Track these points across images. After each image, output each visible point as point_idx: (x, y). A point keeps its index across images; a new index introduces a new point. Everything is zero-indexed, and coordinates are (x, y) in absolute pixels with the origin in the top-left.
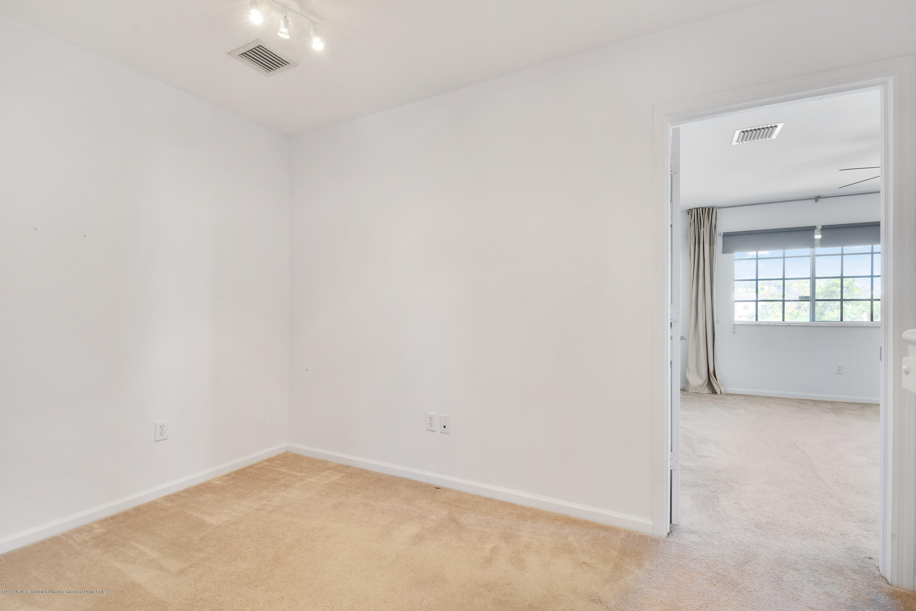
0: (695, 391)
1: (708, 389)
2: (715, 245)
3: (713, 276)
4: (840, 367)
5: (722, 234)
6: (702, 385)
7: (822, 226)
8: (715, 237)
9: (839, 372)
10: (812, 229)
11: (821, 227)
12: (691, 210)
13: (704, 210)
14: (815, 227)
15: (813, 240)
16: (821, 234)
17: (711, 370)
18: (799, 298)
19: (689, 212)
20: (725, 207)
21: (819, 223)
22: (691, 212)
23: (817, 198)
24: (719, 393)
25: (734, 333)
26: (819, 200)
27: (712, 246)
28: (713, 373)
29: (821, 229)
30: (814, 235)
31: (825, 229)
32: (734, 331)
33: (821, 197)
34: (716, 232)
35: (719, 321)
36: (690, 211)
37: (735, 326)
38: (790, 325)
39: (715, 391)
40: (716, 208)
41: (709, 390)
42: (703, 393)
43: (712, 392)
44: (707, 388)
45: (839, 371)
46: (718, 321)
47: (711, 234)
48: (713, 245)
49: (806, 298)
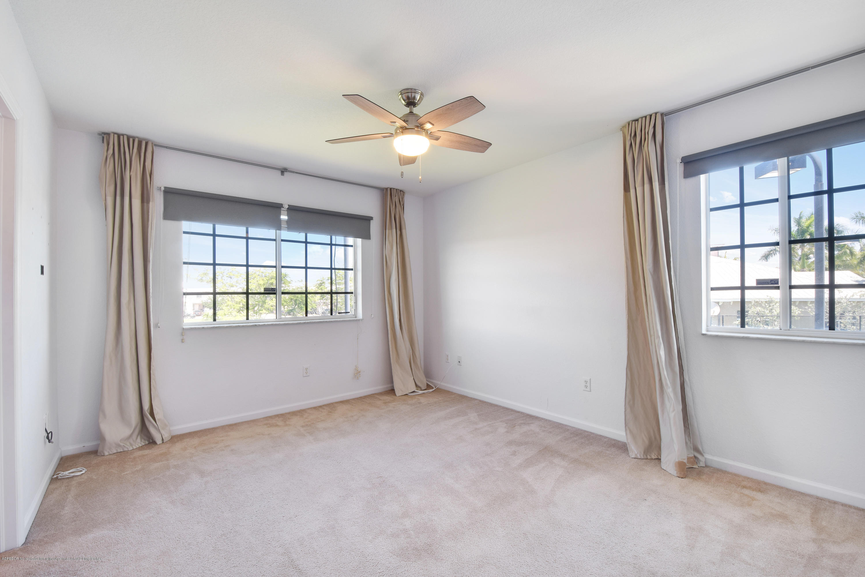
0: (117, 450)
1: (141, 438)
2: (151, 203)
3: (149, 253)
4: (306, 369)
5: (163, 189)
6: (131, 436)
7: (288, 205)
8: (151, 191)
9: (307, 375)
10: (277, 207)
11: (287, 207)
12: (108, 134)
13: (131, 140)
14: (282, 205)
15: (280, 220)
16: (288, 215)
17: (146, 407)
18: (265, 290)
19: (103, 138)
20: (166, 147)
21: (286, 200)
22: (108, 138)
23: (283, 171)
24: (159, 441)
25: (183, 341)
26: (285, 172)
27: (145, 204)
28: (149, 411)
29: (288, 208)
30: (280, 214)
31: (292, 209)
32: (182, 340)
33: (287, 170)
34: (153, 182)
35: (159, 325)
36: (105, 136)
37: (184, 332)
38: (256, 325)
39: (152, 439)
40: (152, 143)
41: (143, 440)
42: (131, 449)
43: (147, 443)
44: (139, 437)
45: (306, 373)
46: (157, 326)
47: (145, 183)
48: (148, 202)
49: (272, 291)
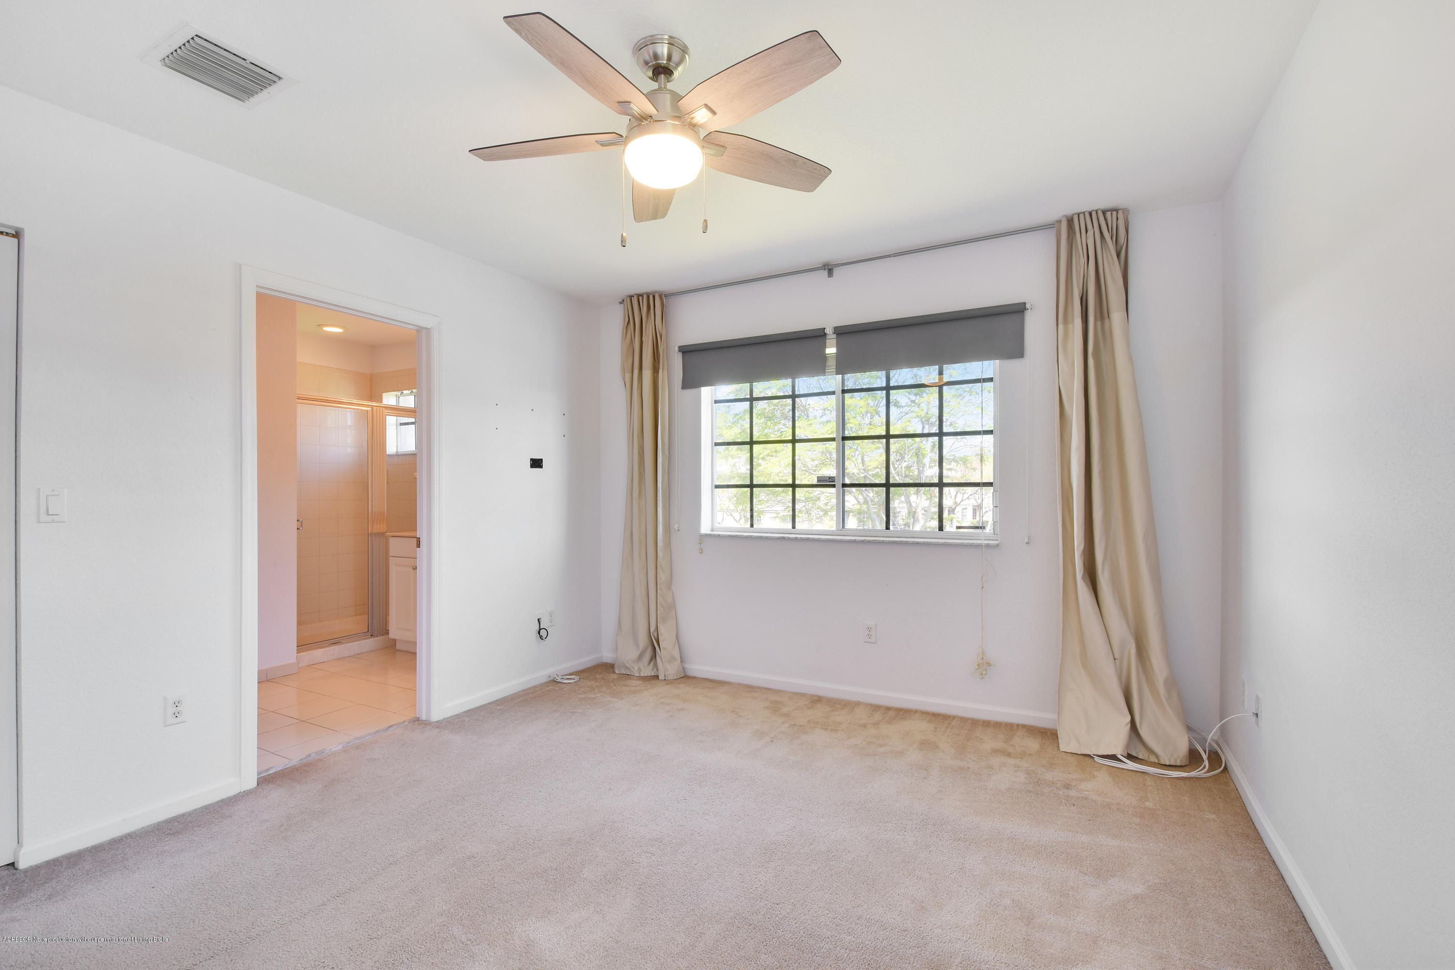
0: (625, 671)
4: (870, 629)
5: (679, 348)
6: (639, 659)
7: (835, 327)
8: (662, 356)
9: (870, 640)
10: (818, 336)
11: (832, 331)
14: (825, 329)
15: (824, 358)
16: (837, 345)
17: (652, 629)
18: (818, 481)
20: (679, 293)
21: (830, 320)
23: (829, 269)
24: (661, 676)
25: (702, 552)
26: (834, 269)
27: (656, 374)
28: (654, 634)
29: (835, 333)
30: (824, 347)
32: (700, 549)
33: (838, 263)
34: (666, 343)
37: (704, 538)
38: (804, 538)
42: (637, 675)
44: (652, 664)
45: (870, 636)
47: (656, 347)
49: (830, 481)
